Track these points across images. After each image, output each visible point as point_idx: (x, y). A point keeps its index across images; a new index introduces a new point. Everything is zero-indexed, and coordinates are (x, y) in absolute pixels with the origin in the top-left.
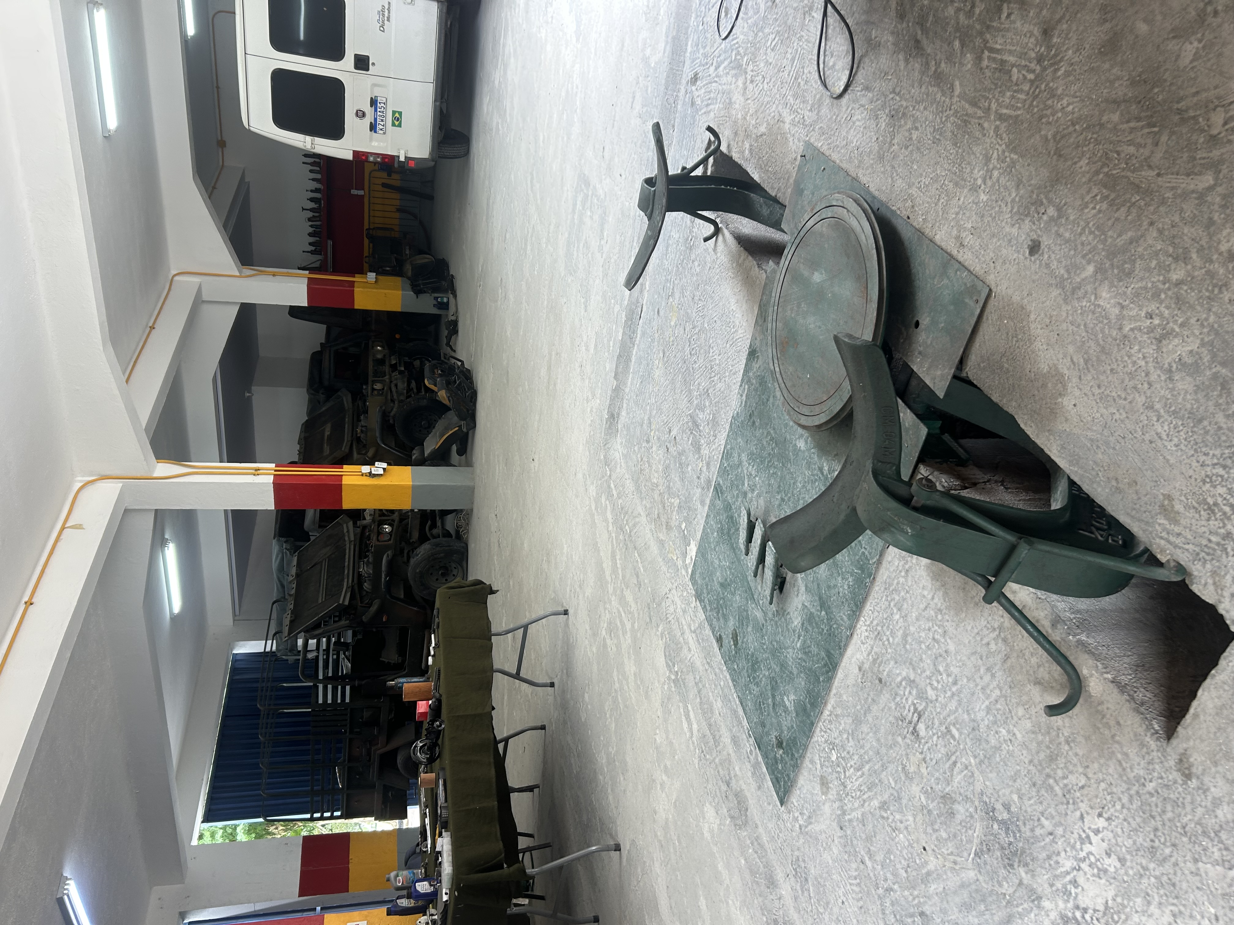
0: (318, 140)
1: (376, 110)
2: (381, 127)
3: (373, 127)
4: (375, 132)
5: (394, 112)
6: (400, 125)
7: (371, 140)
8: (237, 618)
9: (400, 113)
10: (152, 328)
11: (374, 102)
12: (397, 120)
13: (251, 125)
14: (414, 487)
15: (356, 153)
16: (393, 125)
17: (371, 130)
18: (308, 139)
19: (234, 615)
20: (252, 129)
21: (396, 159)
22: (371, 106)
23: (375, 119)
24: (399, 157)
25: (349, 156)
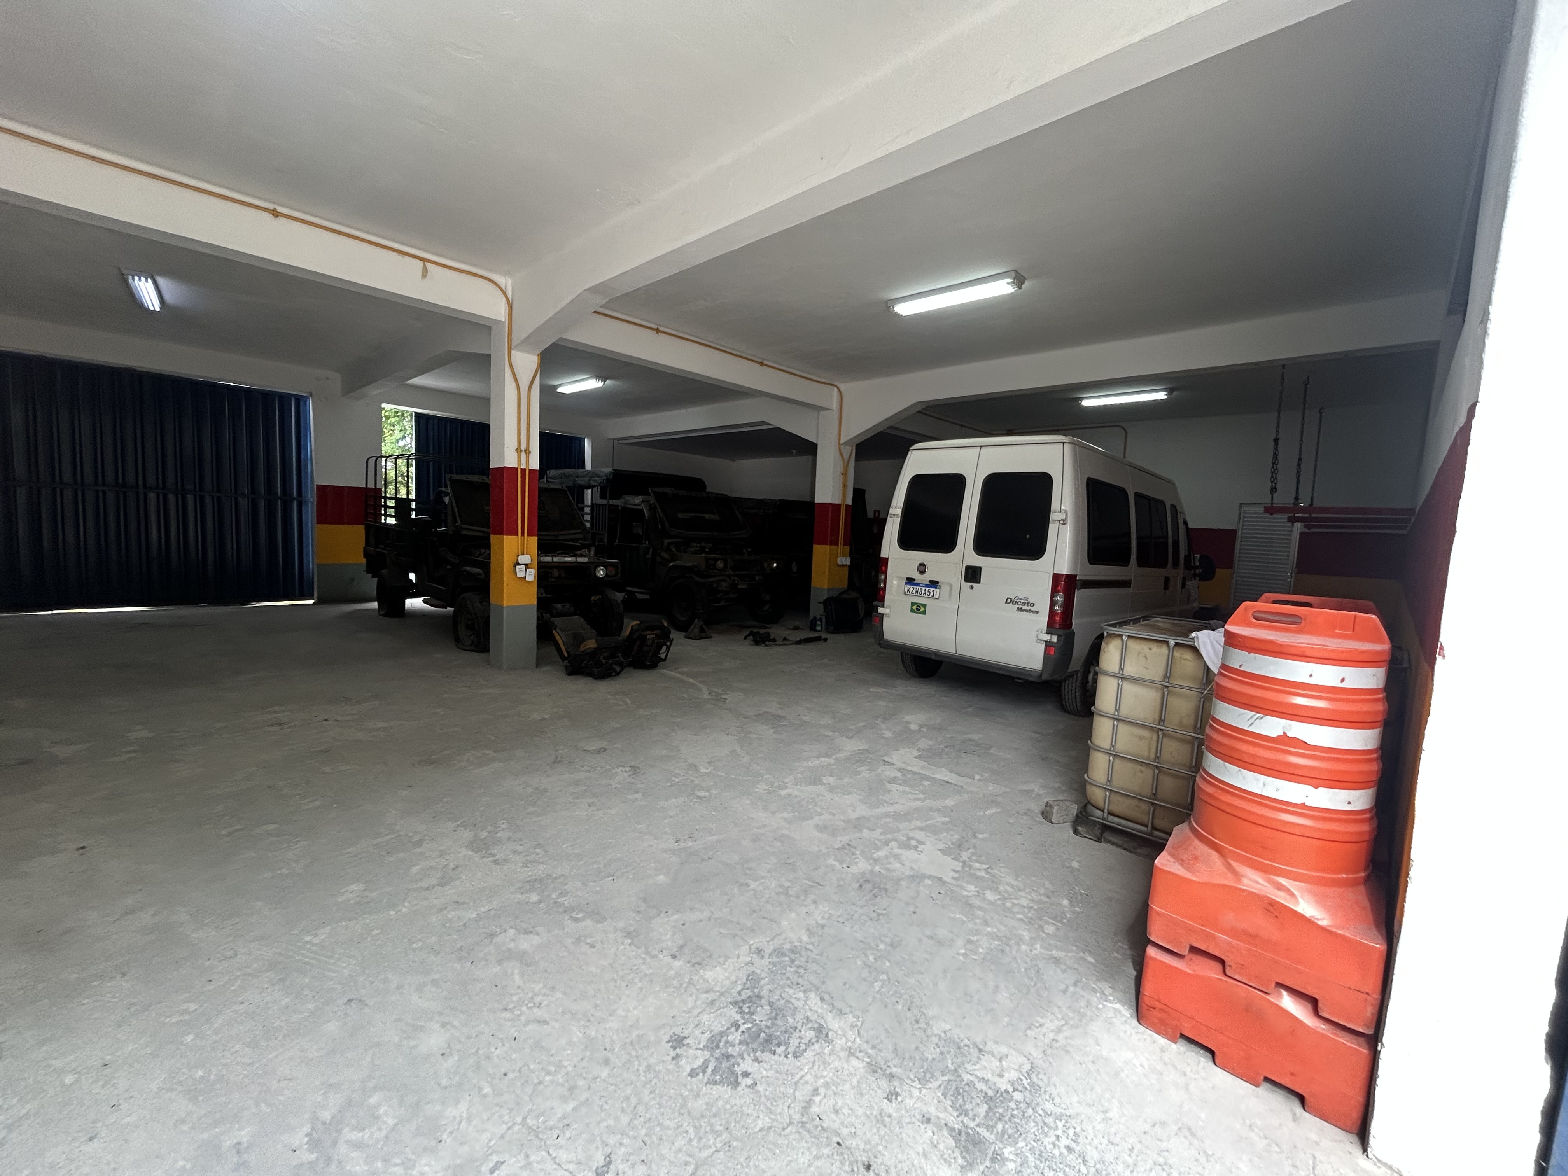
0: (898, 521)
1: (927, 586)
2: (911, 590)
3: (910, 581)
4: (906, 584)
5: (925, 606)
6: (912, 611)
7: (899, 578)
8: (616, 442)
9: (924, 613)
10: (762, 364)
11: (934, 584)
12: (918, 609)
13: (914, 452)
14: (502, 607)
15: (886, 560)
16: (913, 604)
17: (908, 579)
18: (899, 511)
19: (619, 439)
20: (910, 453)
21: (880, 604)
22: (930, 581)
23: (918, 585)
24: (883, 607)
25: (883, 555)
